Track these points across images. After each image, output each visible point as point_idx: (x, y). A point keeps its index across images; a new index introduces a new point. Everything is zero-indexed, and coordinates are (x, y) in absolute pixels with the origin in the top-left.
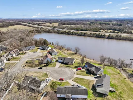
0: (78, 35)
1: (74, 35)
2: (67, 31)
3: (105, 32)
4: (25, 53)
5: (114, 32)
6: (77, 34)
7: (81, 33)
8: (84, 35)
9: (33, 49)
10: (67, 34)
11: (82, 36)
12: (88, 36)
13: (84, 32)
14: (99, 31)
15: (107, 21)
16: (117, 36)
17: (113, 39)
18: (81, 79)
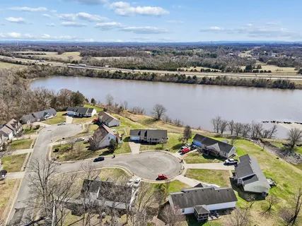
0: (139, 79)
1: (129, 79)
3: (192, 71)
4: (38, 127)
5: (209, 71)
6: (137, 78)
7: (145, 74)
8: (153, 79)
9: (52, 116)
10: (112, 78)
11: (149, 81)
12: (161, 81)
13: (151, 72)
14: (179, 70)
15: (184, 47)
16: (218, 78)
17: (212, 84)
18: (200, 171)
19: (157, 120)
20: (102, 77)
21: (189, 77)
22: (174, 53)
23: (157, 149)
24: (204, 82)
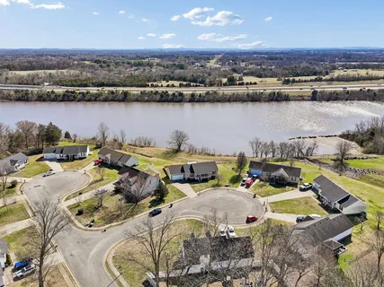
0: (106, 100)
1: (89, 100)
2: (60, 90)
6: (101, 98)
7: (113, 93)
8: (125, 98)
9: (23, 165)
10: (61, 101)
11: (120, 101)
12: (137, 100)
13: (121, 89)
19: (177, 151)
20: (44, 100)
21: (174, 94)
22: (129, 63)
23: (213, 186)
24: (193, 99)
